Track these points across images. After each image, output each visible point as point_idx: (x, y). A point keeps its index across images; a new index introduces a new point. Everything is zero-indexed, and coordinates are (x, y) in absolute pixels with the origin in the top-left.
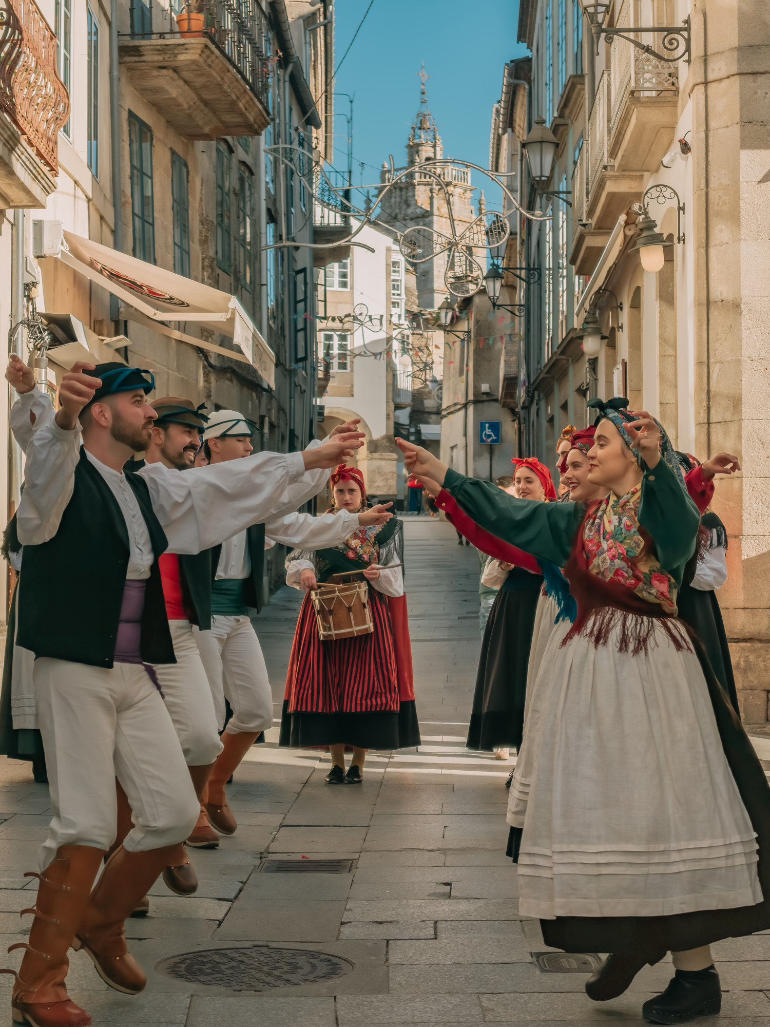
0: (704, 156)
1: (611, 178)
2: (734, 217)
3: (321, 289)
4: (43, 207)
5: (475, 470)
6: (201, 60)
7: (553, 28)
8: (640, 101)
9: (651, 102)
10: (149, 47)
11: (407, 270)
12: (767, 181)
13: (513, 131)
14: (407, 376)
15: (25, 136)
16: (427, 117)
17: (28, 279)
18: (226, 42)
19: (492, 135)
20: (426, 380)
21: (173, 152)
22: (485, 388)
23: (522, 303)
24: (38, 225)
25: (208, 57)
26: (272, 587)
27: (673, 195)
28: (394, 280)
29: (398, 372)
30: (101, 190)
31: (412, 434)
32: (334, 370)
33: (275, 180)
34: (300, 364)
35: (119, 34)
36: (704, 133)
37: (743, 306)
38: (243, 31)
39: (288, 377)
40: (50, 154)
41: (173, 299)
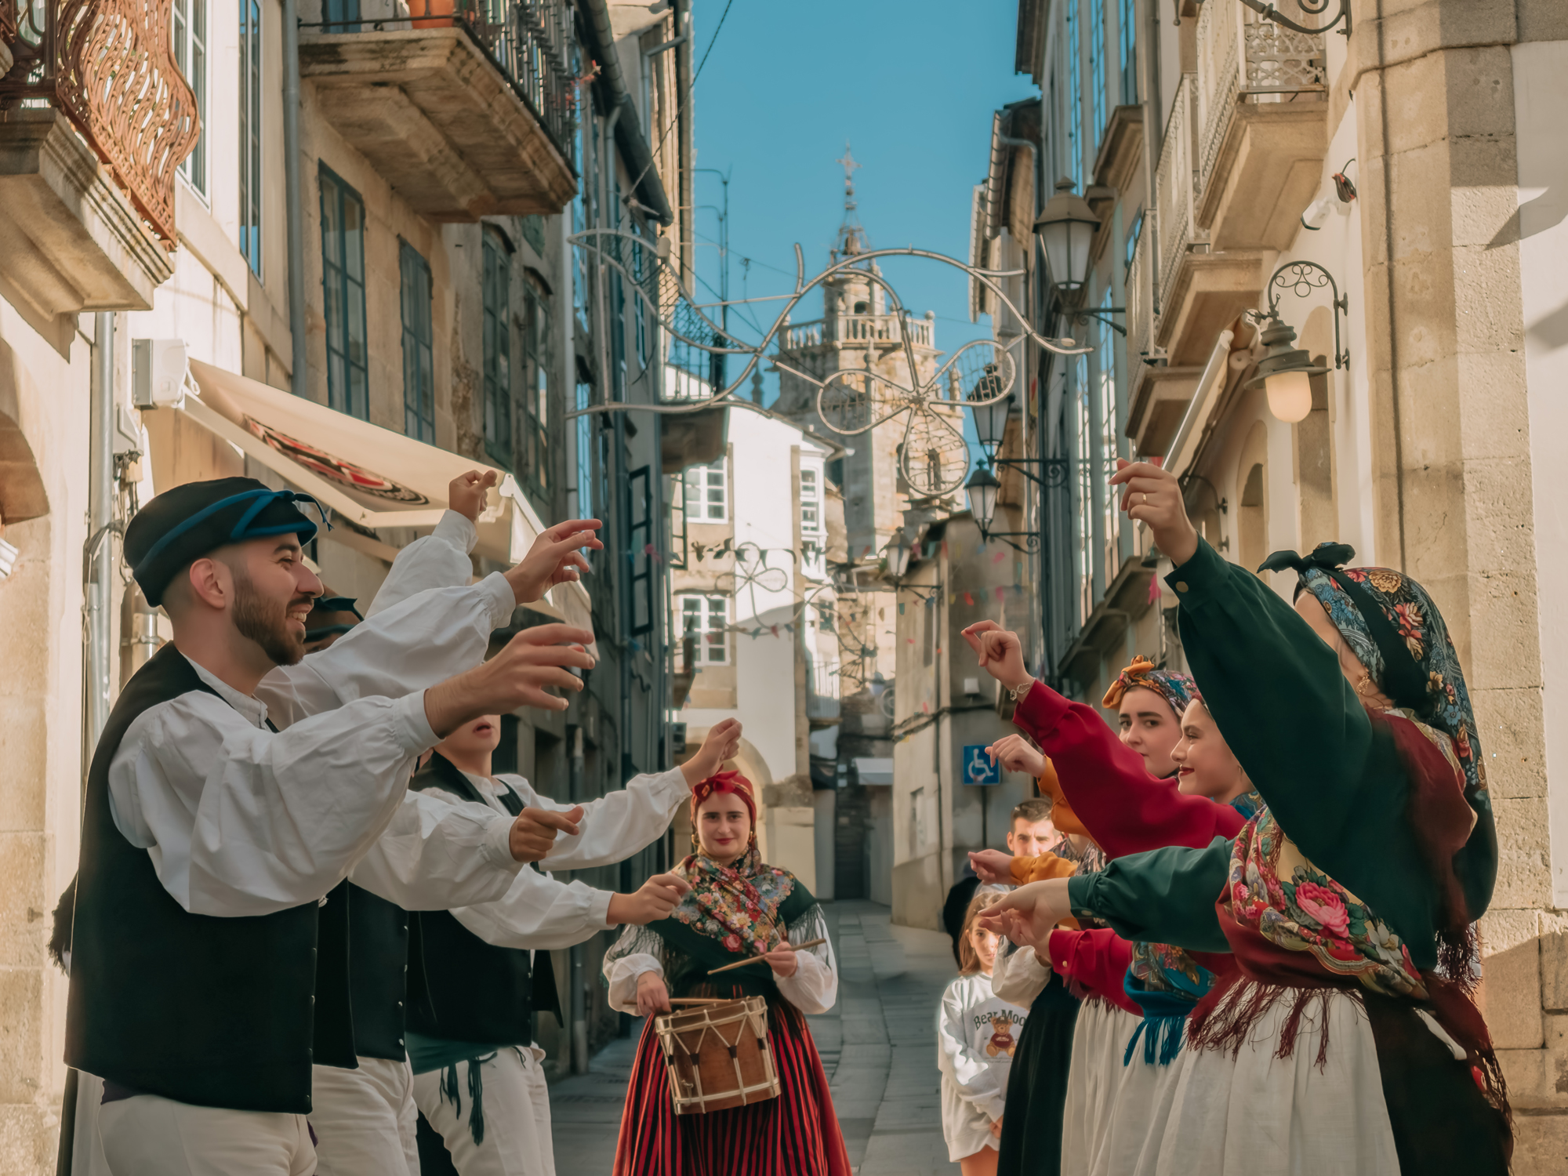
0: (1382, 201)
1: (1202, 266)
2: (1444, 313)
3: (676, 518)
4: (148, 308)
5: (955, 833)
6: (450, 70)
7: (1081, 34)
8: (1256, 113)
9: (1276, 114)
10: (354, 47)
11: (827, 492)
12: (1503, 244)
13: (1010, 232)
14: (832, 674)
15: (108, 167)
16: (857, 235)
17: (123, 448)
18: (497, 43)
19: (973, 242)
20: (863, 681)
21: (403, 243)
22: (970, 685)
23: (1034, 529)
24: (142, 349)
25: (463, 63)
26: (593, 1042)
27: (1324, 280)
28: (806, 504)
29: (815, 665)
30: (267, 298)
31: (842, 775)
32: (703, 661)
33: (590, 308)
34: (640, 640)
35: (300, 24)
36: (1380, 159)
37: (1466, 476)
38: (527, 23)
39: (618, 661)
40: (160, 207)
41: (398, 490)
